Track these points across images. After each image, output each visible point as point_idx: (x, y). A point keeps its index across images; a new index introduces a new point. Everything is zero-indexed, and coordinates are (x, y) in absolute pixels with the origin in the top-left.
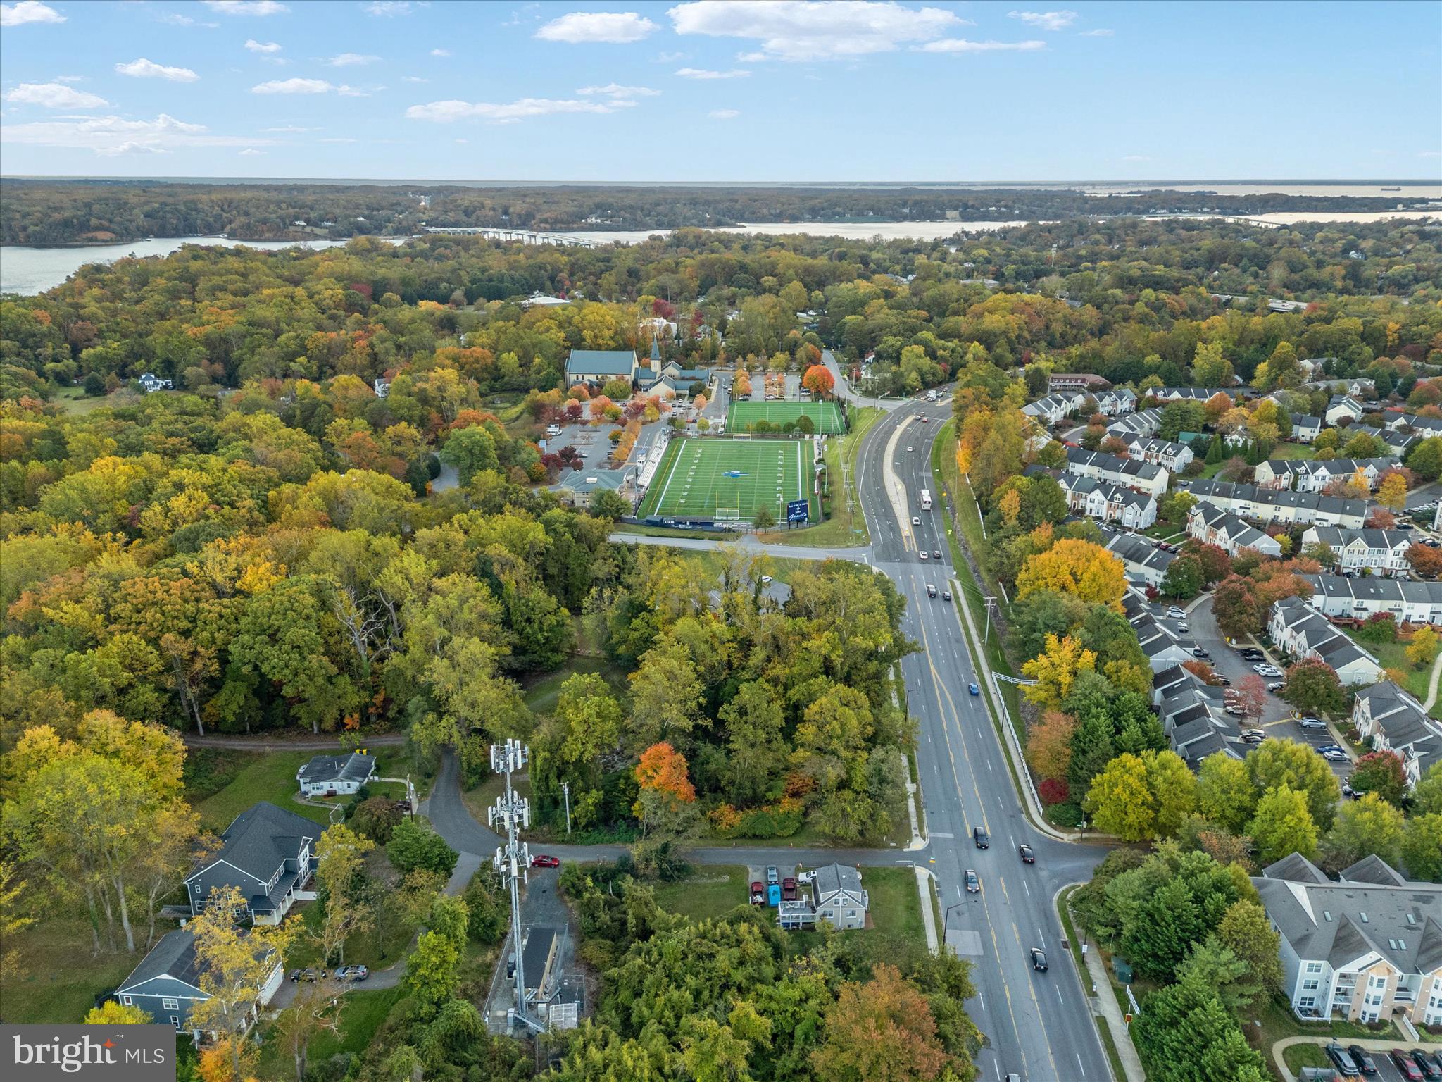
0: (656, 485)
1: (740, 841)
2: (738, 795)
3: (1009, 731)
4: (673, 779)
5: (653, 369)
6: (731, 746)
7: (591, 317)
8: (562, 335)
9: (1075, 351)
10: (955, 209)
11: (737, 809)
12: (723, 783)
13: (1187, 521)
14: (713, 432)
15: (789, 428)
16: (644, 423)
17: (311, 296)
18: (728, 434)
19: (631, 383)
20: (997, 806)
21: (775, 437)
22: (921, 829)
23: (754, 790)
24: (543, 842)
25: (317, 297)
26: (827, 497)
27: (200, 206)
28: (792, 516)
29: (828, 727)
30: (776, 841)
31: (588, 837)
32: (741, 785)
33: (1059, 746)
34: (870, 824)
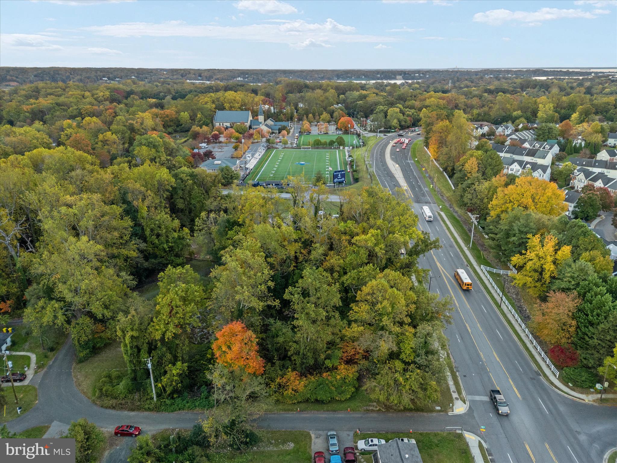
0: (257, 169)
1: (303, 406)
2: (303, 363)
3: (506, 306)
4: (244, 354)
5: (260, 121)
6: (295, 323)
7: (229, 97)
8: (214, 106)
9: (475, 111)
10: (401, 75)
11: (302, 375)
12: (289, 353)
13: (571, 179)
14: (290, 146)
15: (332, 143)
16: (253, 143)
17: (93, 95)
18: (298, 147)
19: (248, 126)
20: (517, 370)
21: (324, 148)
22: (459, 392)
23: (316, 360)
24: (133, 410)
25: (95, 96)
26: (356, 171)
27: (60, 72)
28: (336, 180)
29: (379, 306)
30: (335, 406)
31: (172, 404)
32: (304, 356)
33: (565, 318)
34: (421, 394)
